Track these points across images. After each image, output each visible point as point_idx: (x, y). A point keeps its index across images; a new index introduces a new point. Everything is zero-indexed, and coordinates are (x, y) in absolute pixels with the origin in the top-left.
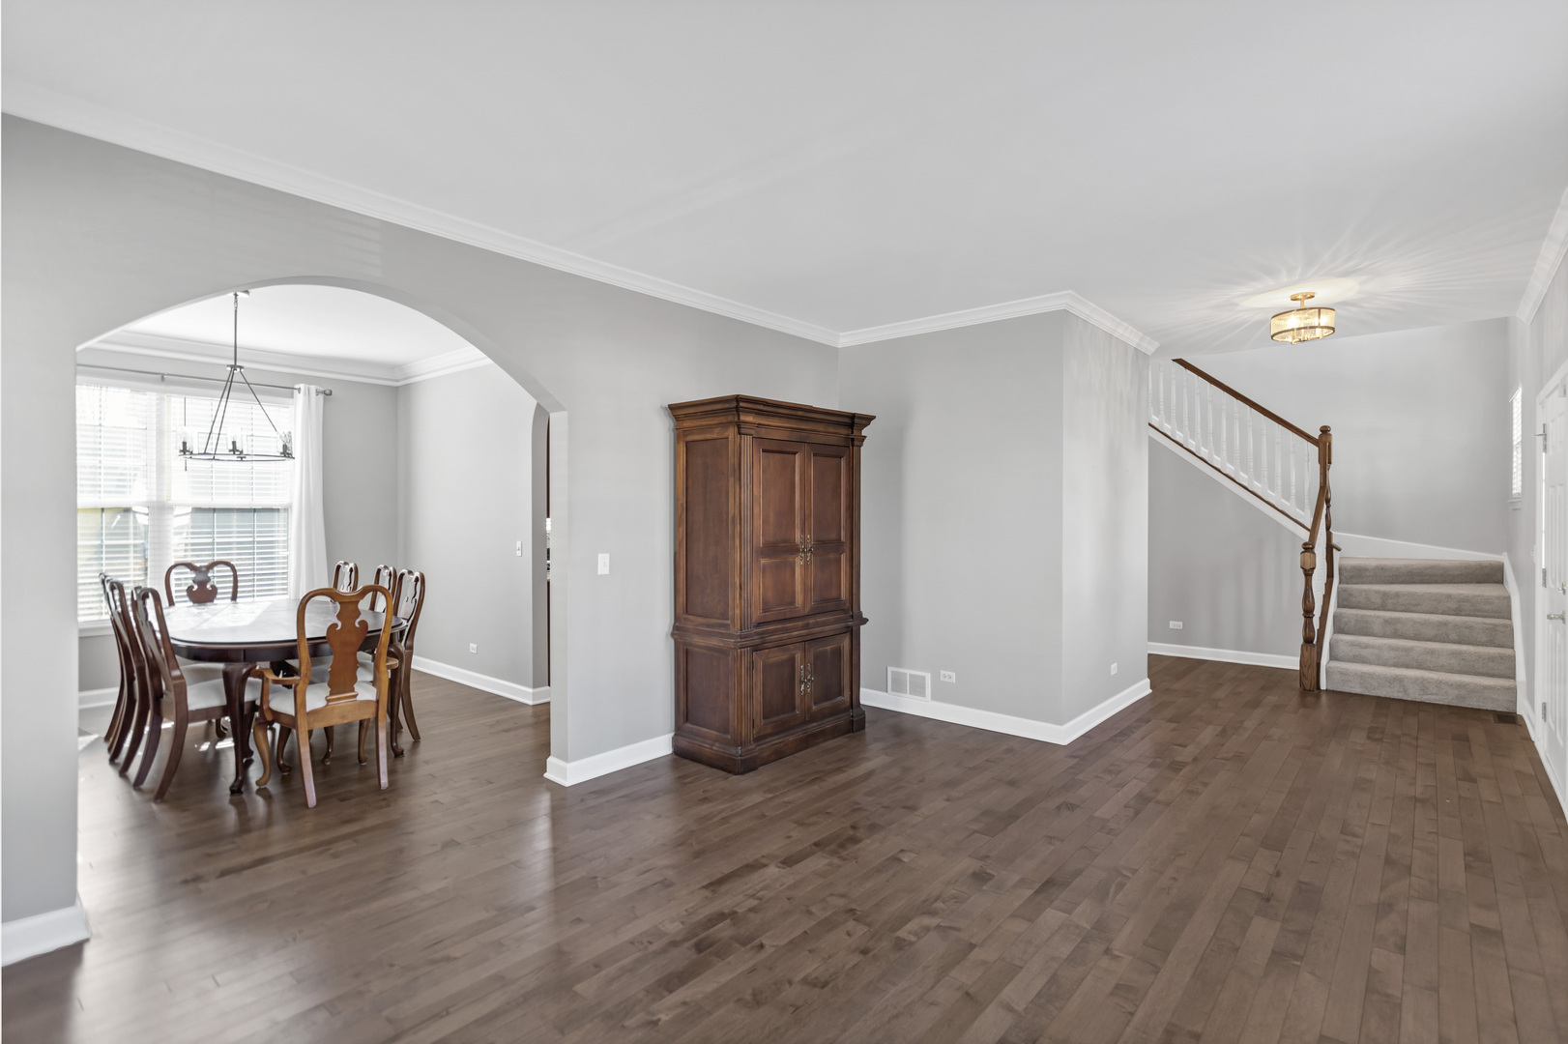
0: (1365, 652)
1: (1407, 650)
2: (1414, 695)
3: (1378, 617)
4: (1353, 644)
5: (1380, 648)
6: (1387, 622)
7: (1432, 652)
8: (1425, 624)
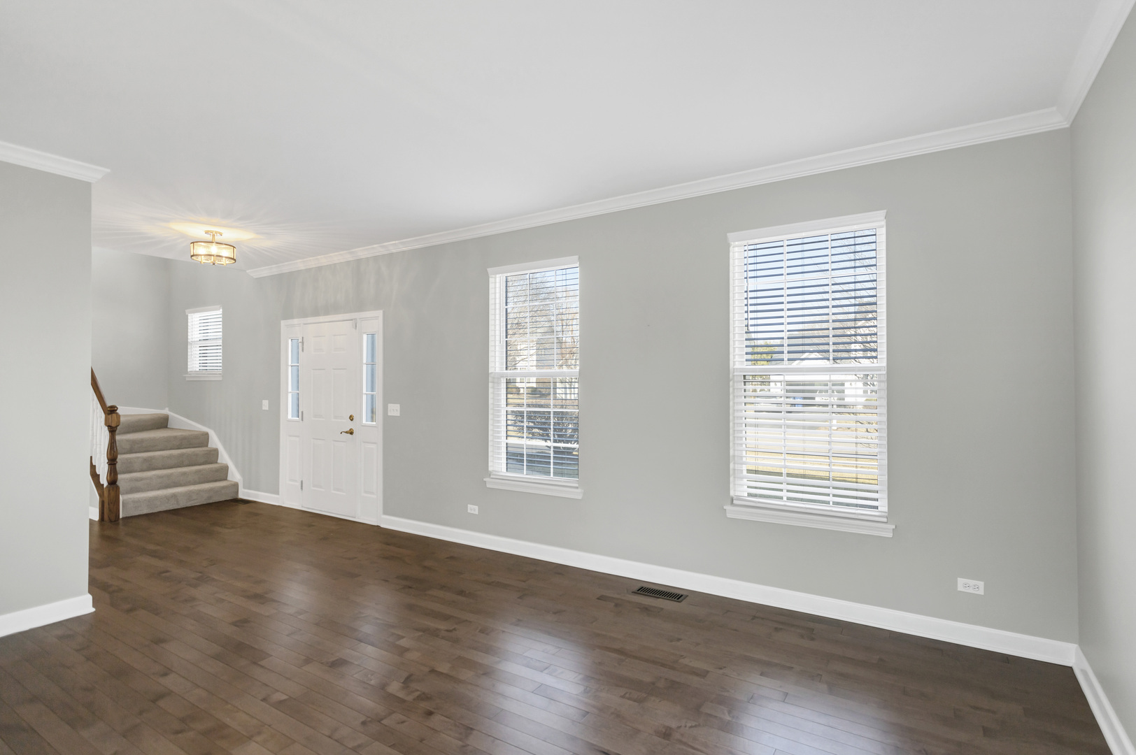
0: (139, 484)
1: (168, 476)
2: (183, 504)
3: (138, 458)
4: (131, 480)
5: (151, 478)
6: (145, 460)
7: (184, 474)
8: (170, 457)
